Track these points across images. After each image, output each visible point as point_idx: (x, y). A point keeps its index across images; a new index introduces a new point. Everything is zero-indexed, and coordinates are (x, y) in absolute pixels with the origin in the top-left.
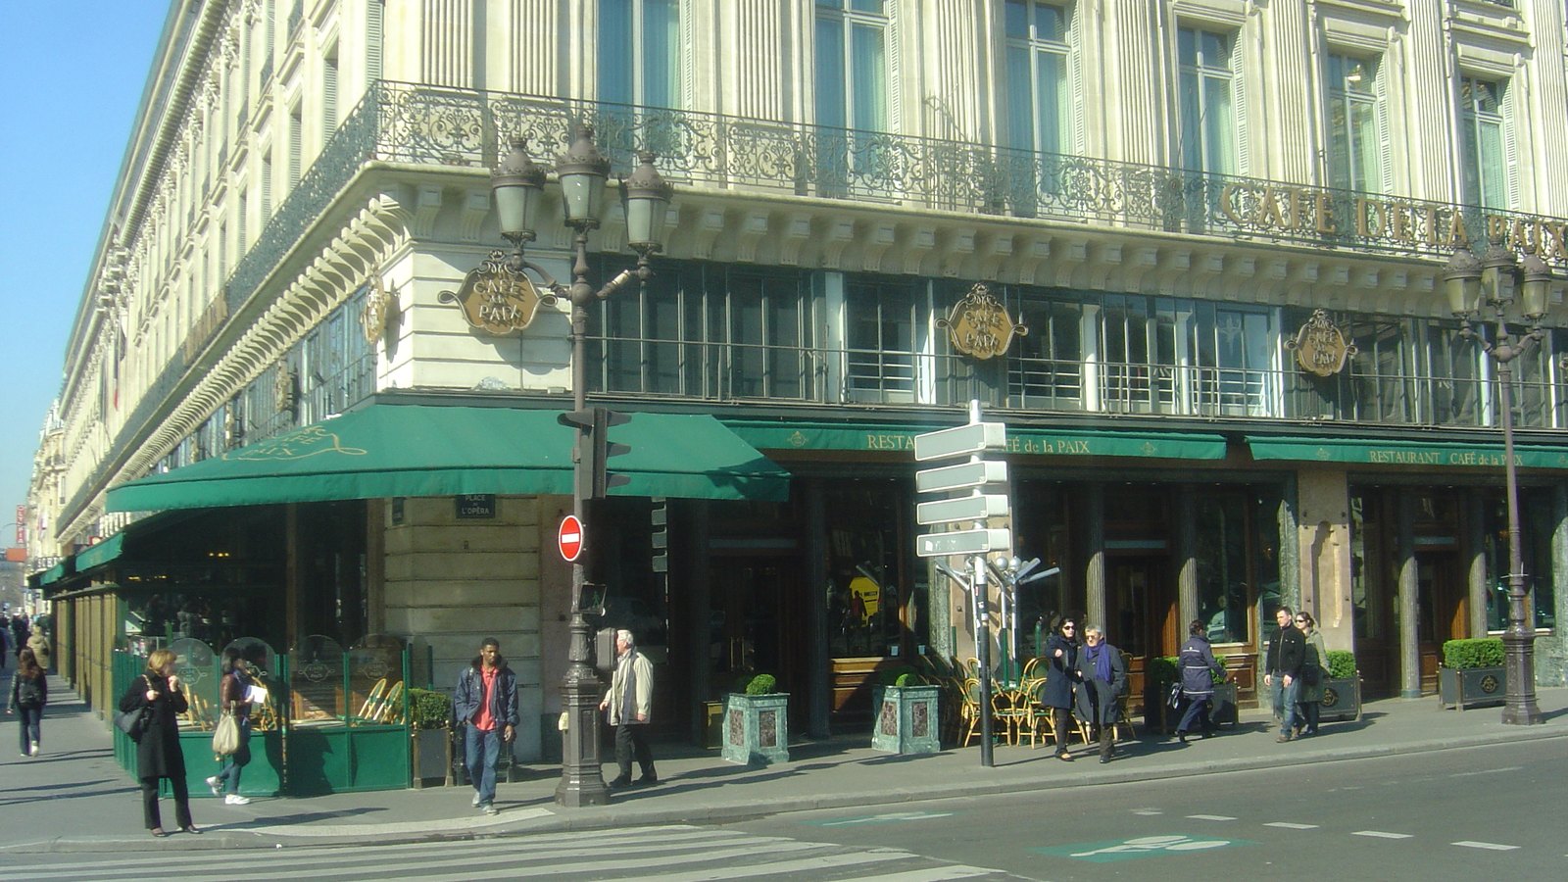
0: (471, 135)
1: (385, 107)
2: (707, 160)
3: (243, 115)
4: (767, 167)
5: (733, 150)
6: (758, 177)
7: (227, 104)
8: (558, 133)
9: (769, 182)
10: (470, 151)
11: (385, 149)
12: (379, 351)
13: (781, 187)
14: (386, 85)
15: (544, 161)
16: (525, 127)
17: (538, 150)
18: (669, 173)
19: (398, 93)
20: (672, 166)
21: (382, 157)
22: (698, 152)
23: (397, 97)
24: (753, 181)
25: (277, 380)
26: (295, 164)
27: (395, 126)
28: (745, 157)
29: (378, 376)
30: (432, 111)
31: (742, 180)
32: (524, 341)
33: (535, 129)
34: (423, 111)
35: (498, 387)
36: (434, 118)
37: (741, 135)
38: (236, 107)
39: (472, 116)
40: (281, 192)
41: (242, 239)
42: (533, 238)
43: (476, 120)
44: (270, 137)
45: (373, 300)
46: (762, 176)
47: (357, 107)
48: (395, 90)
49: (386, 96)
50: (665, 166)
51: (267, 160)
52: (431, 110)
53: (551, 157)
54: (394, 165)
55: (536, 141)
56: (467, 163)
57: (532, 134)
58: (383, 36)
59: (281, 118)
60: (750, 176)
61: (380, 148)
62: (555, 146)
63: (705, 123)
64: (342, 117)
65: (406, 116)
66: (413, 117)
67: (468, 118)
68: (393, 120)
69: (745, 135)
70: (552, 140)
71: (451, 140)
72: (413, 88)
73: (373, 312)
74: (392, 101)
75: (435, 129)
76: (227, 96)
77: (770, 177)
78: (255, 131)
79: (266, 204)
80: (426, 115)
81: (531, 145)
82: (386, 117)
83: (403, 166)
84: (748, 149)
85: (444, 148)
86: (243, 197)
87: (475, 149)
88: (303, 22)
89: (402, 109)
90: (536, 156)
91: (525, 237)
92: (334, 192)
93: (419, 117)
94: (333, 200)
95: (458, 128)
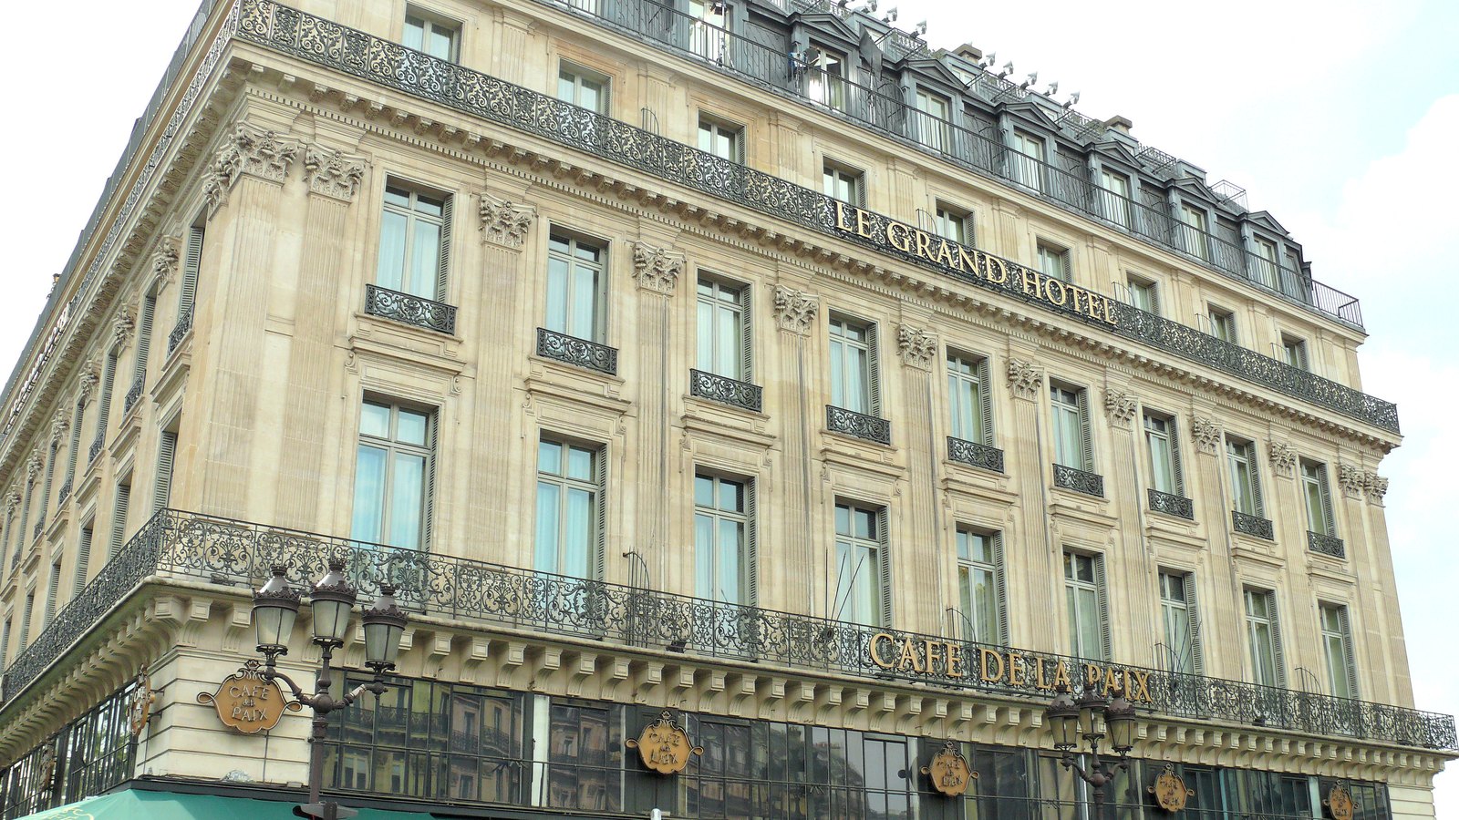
0: (239, 561)
1: (168, 532)
2: (440, 595)
3: (40, 526)
4: (490, 603)
5: (462, 587)
6: (482, 611)
7: (26, 515)
8: (314, 564)
9: (491, 616)
10: (238, 574)
11: (164, 567)
12: (139, 741)
13: (501, 621)
14: (170, 513)
15: (300, 587)
16: (287, 556)
17: (296, 577)
18: (406, 604)
19: (180, 521)
20: (409, 598)
21: (160, 574)
22: (432, 587)
23: (179, 523)
24: (477, 614)
25: (42, 763)
26: (82, 572)
27: (174, 548)
28: (472, 594)
29: (137, 764)
30: (209, 538)
31: (468, 613)
32: (269, 740)
33: (295, 559)
34: (200, 537)
35: (243, 779)
36: (209, 544)
37: (470, 575)
38: (34, 519)
39: (242, 544)
40: (67, 595)
41: (25, 633)
42: (284, 651)
43: (244, 548)
44: (62, 546)
45: (139, 696)
46: (485, 610)
47: (143, 529)
48: (178, 518)
49: (170, 522)
50: (403, 597)
51: (57, 566)
52: (207, 537)
53: (307, 583)
54: (170, 581)
55: (295, 569)
56: (234, 583)
57: (292, 563)
58: (172, 471)
59: (74, 533)
60: (475, 610)
61: (159, 566)
62: (311, 574)
63: (440, 564)
64: (128, 536)
65: (185, 540)
66: (190, 541)
67: (238, 546)
68: (174, 542)
69: (473, 575)
70: (309, 570)
71: (222, 564)
72: (193, 517)
73: (138, 707)
74: (174, 527)
75: (209, 553)
76: (27, 508)
77: (492, 612)
78: (49, 540)
79: (51, 605)
80: (202, 541)
81: (291, 572)
82: (167, 540)
83: (178, 583)
84: (474, 587)
85: (215, 569)
86: (31, 597)
87: (243, 572)
88: (103, 452)
89: (182, 534)
90: (293, 582)
91: (279, 650)
92: (114, 600)
93: (196, 542)
94: (113, 607)
95: (229, 554)
